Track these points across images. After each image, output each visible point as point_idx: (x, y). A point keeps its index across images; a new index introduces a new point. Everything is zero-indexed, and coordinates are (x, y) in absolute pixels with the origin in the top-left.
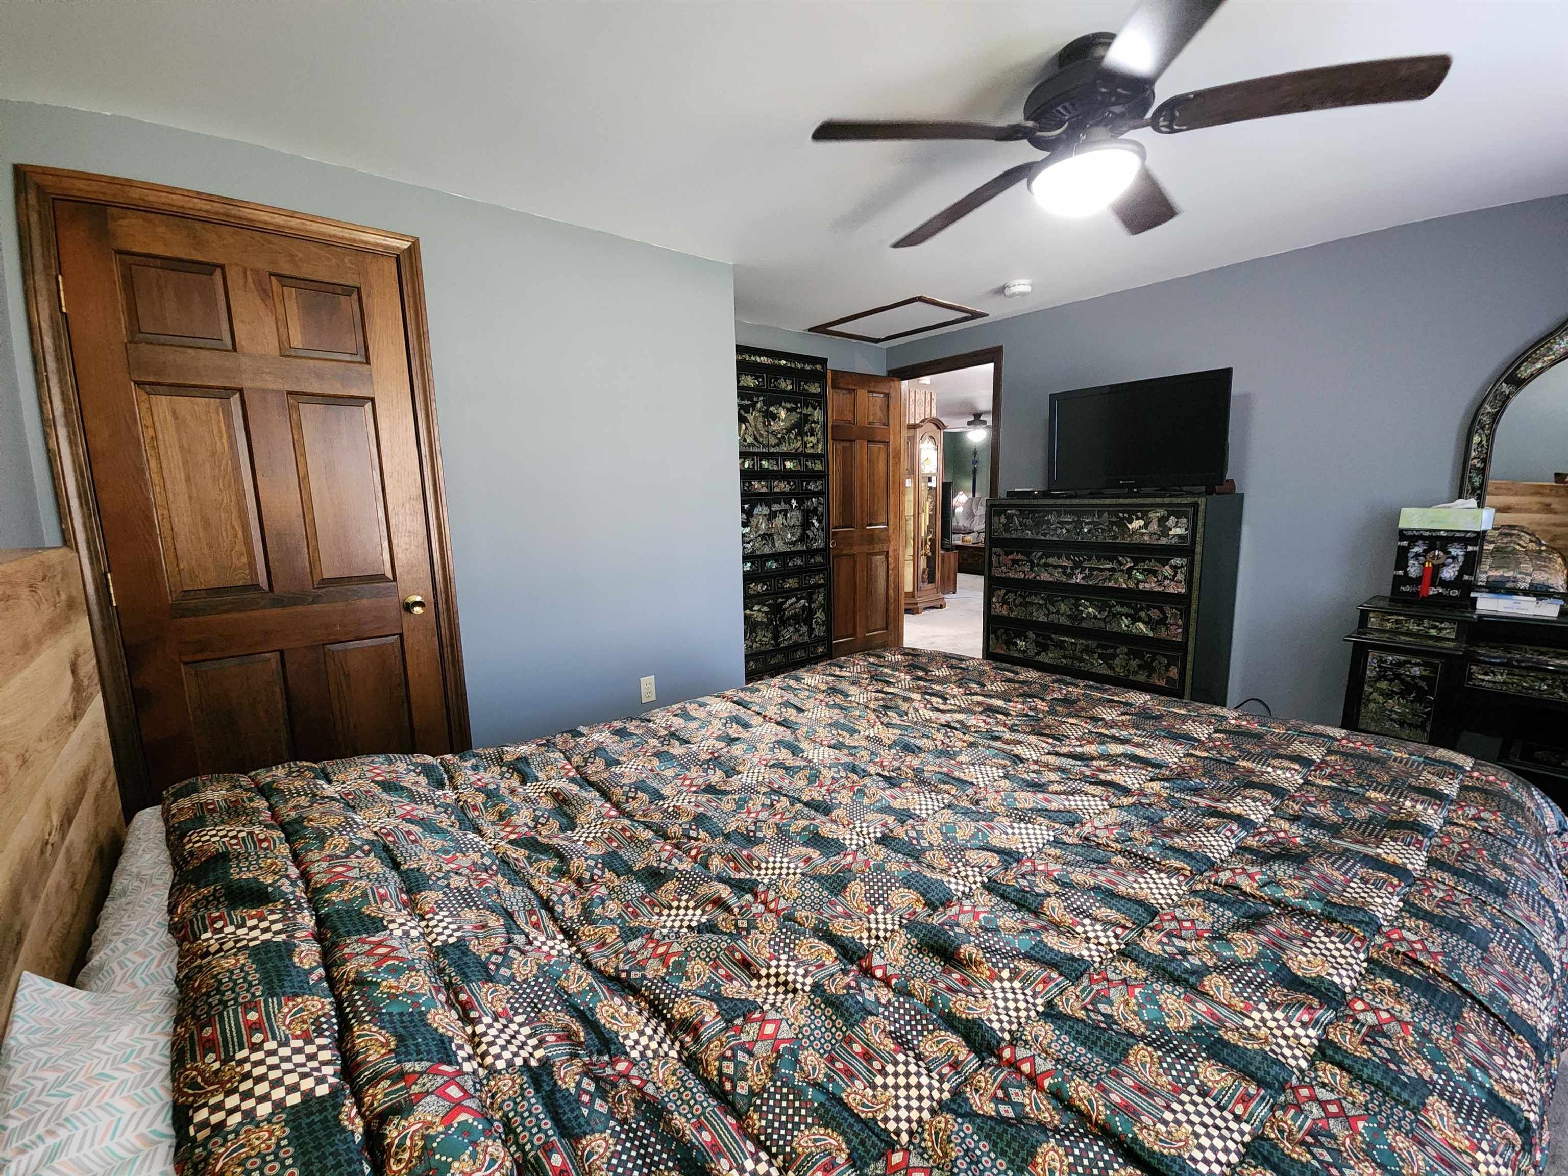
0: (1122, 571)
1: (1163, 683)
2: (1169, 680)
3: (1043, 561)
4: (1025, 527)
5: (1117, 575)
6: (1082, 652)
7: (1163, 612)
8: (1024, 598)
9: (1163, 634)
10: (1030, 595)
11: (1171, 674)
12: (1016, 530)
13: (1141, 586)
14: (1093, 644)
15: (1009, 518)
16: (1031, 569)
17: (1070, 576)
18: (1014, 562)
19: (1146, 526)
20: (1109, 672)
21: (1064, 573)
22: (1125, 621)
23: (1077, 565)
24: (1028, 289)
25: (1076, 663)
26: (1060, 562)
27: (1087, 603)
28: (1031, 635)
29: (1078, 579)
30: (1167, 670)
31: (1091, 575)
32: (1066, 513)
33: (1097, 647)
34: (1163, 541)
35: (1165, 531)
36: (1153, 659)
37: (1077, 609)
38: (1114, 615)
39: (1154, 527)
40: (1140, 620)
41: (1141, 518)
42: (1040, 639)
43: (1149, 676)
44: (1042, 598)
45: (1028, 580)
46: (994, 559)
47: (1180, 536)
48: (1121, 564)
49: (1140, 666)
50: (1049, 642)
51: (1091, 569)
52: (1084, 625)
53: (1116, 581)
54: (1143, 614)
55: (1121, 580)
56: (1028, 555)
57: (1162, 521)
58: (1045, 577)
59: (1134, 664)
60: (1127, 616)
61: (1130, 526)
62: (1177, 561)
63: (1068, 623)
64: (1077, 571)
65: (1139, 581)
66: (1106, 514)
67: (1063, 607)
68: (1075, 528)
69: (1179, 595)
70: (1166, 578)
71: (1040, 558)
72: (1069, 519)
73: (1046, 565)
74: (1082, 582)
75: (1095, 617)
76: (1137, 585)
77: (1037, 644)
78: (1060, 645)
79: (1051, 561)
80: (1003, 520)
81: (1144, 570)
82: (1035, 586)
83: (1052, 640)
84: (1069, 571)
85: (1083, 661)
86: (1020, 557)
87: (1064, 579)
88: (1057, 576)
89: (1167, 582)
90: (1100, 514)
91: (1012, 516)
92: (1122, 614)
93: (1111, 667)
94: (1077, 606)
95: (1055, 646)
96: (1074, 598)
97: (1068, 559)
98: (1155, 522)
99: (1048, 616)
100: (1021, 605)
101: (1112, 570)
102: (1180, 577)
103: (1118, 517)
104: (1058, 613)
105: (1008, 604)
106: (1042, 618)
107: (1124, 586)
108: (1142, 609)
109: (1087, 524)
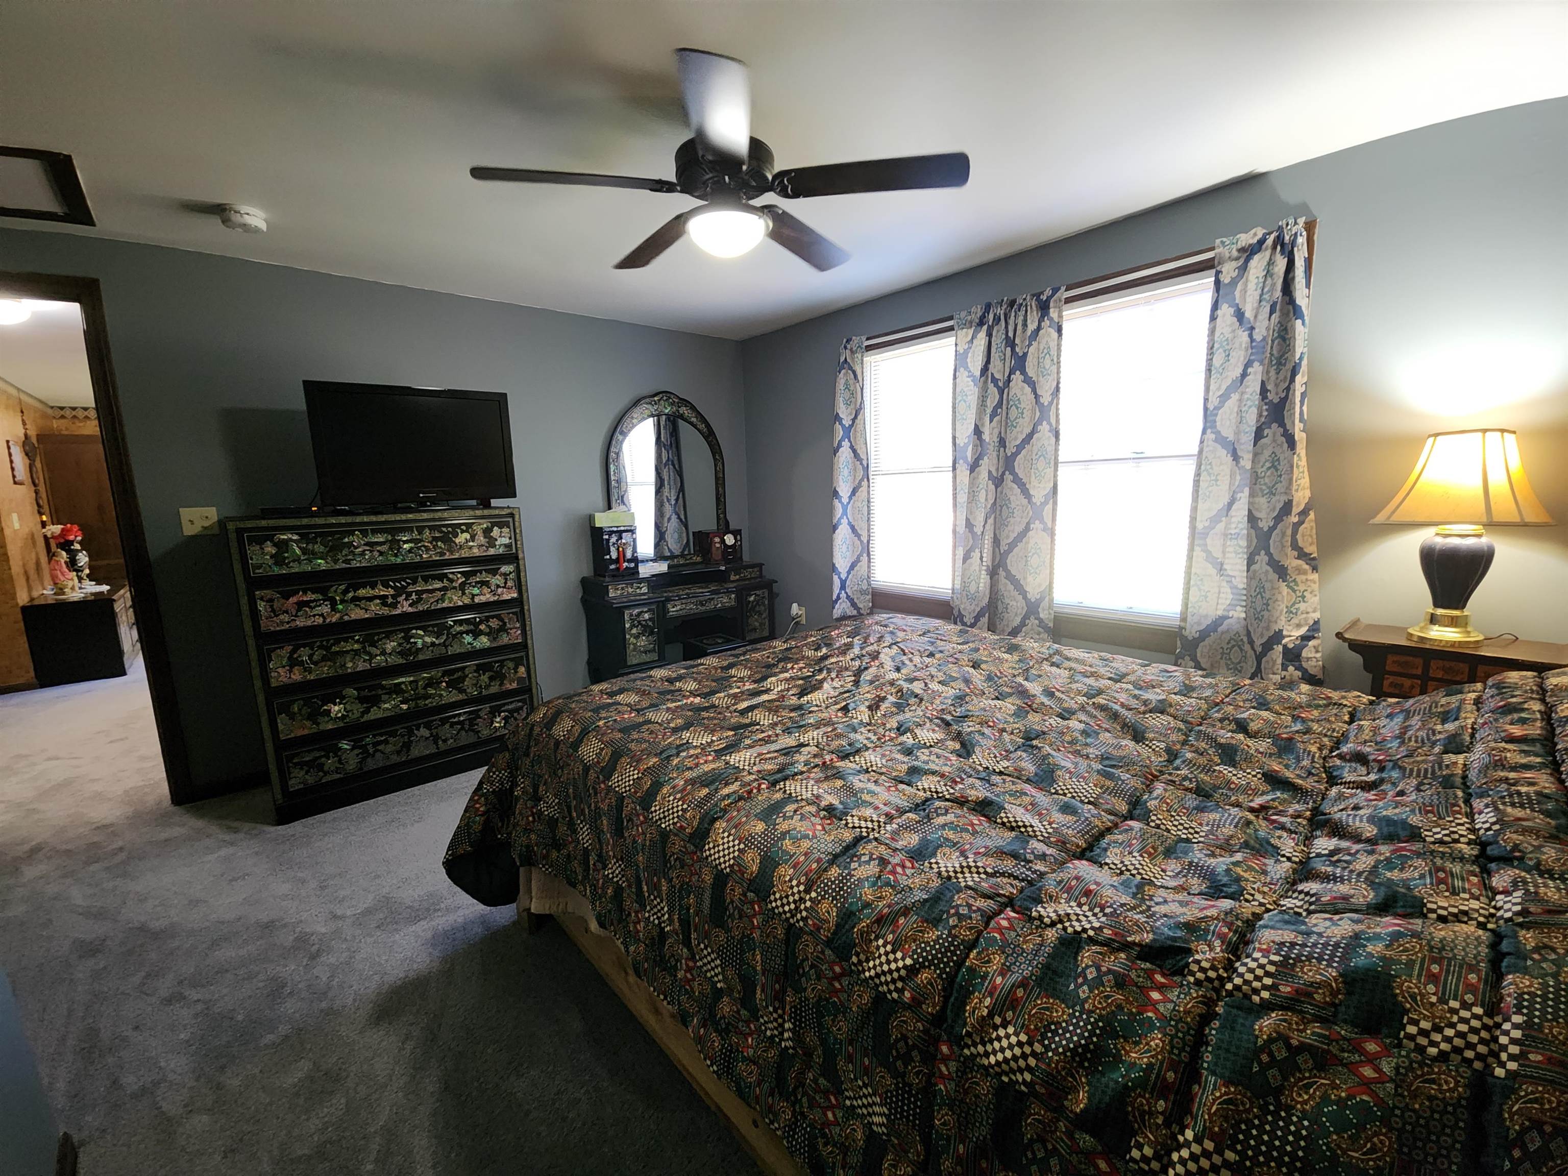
0: (455, 588)
1: (515, 685)
2: (520, 680)
3: (351, 595)
4: (311, 555)
5: (449, 594)
6: (425, 688)
7: (502, 620)
8: (327, 649)
9: (505, 639)
10: (337, 642)
11: (519, 675)
12: (298, 560)
13: (477, 600)
14: (435, 673)
15: (283, 546)
16: (334, 608)
17: (394, 605)
18: (301, 605)
19: (473, 538)
20: (461, 697)
21: (384, 604)
22: (468, 639)
23: (399, 592)
24: (263, 226)
25: (421, 703)
26: (376, 592)
27: (421, 632)
28: (351, 692)
29: (405, 607)
30: (516, 672)
31: (419, 600)
32: (374, 532)
33: (443, 676)
34: (492, 551)
35: (492, 542)
36: (502, 666)
37: (409, 642)
38: (454, 636)
39: (481, 539)
40: (481, 633)
41: (467, 531)
42: (366, 693)
43: (501, 684)
44: (357, 641)
45: (331, 625)
46: (261, 606)
47: (506, 546)
48: (451, 581)
49: (491, 679)
50: (380, 692)
51: (417, 592)
52: (421, 657)
53: (451, 600)
54: (482, 627)
55: (455, 598)
56: (324, 591)
57: (487, 532)
58: (357, 614)
59: (485, 678)
60: (467, 633)
61: (457, 541)
62: (505, 569)
63: (402, 661)
64: (401, 599)
65: (473, 596)
66: (427, 531)
67: (390, 645)
68: (391, 549)
69: (513, 599)
70: (498, 586)
71: (345, 592)
72: (380, 538)
73: (355, 599)
74: (410, 610)
75: (433, 644)
76: (473, 599)
77: (361, 700)
78: (397, 690)
79: (362, 592)
80: (270, 549)
81: (477, 583)
82: (346, 628)
83: (383, 687)
84: (390, 600)
85: (426, 697)
86: (310, 596)
87: (385, 611)
88: (375, 608)
89: (500, 590)
90: (420, 530)
91: (286, 542)
92: (461, 633)
93: (462, 691)
94: (407, 638)
95: (390, 693)
96: (401, 631)
97: (387, 586)
98: (480, 533)
99: (370, 661)
100: (324, 659)
101: (444, 589)
102: (510, 584)
103: (442, 532)
104: (383, 653)
105: (301, 663)
106: (361, 666)
107: (460, 603)
108: (481, 622)
109: (405, 542)
